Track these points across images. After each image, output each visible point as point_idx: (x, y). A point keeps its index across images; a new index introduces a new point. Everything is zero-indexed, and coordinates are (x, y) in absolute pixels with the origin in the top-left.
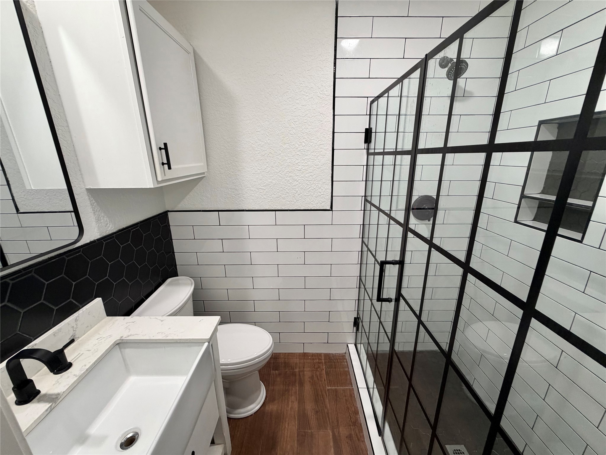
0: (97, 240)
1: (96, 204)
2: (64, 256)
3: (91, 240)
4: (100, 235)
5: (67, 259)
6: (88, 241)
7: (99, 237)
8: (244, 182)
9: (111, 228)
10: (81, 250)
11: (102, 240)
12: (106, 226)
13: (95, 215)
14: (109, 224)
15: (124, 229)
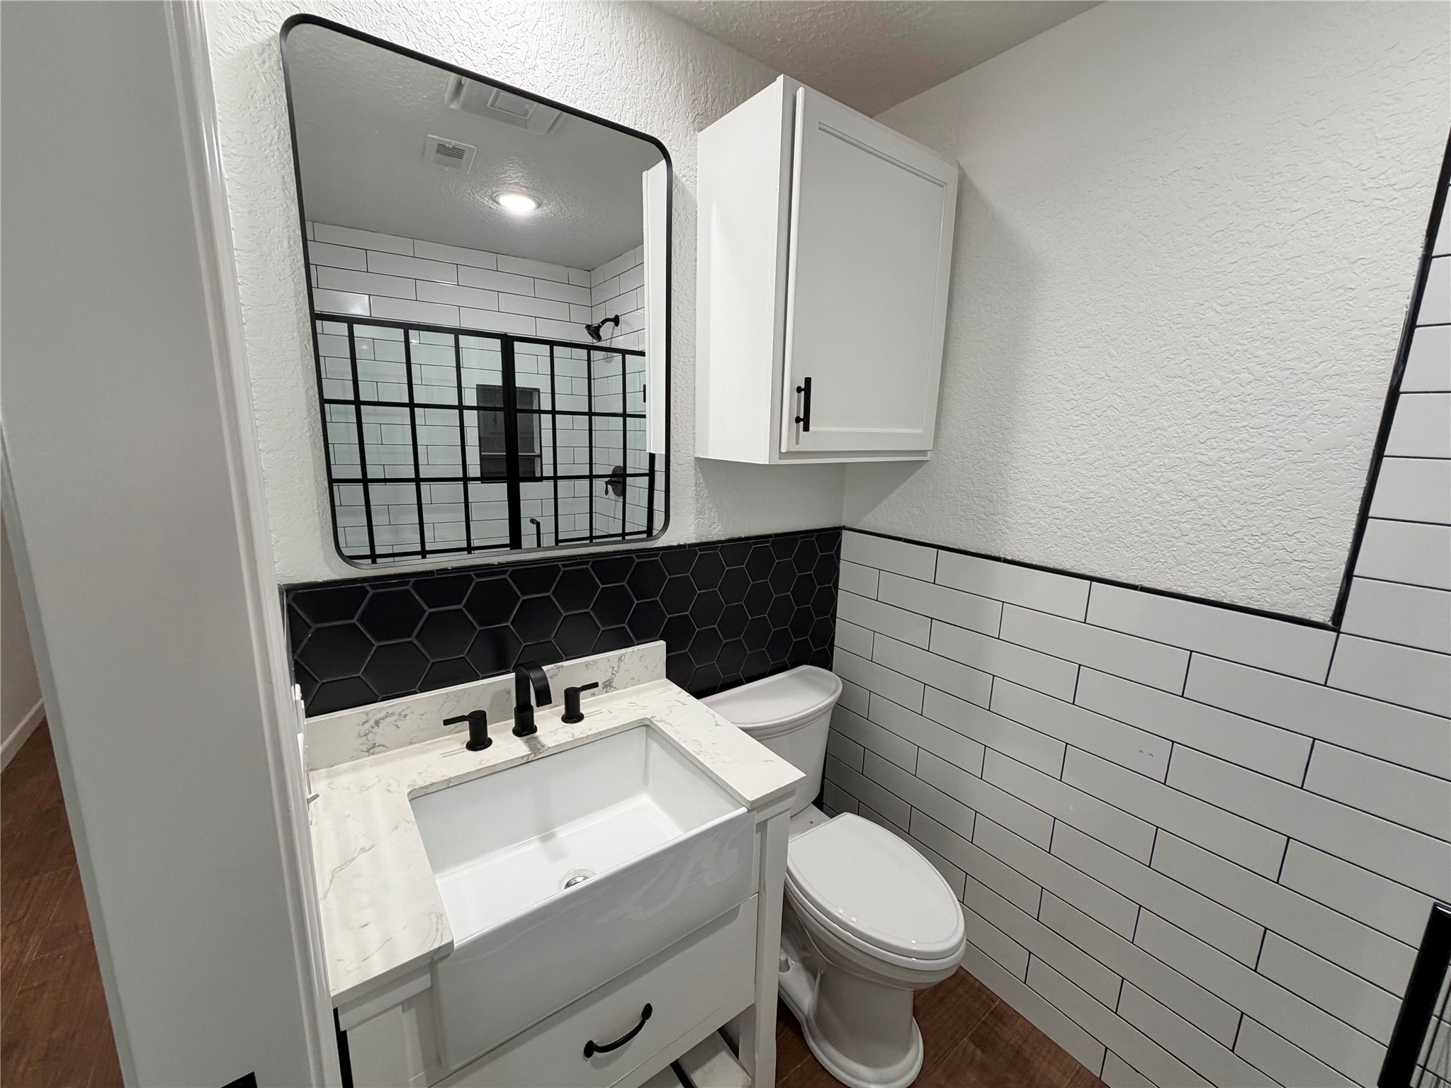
0: (689, 545)
1: (704, 484)
2: (634, 555)
3: (681, 543)
4: (697, 539)
5: (637, 560)
6: (675, 544)
7: (693, 541)
8: (1016, 485)
9: (718, 532)
10: (659, 554)
11: (697, 548)
12: (710, 526)
13: (698, 503)
14: (716, 524)
15: (740, 539)
